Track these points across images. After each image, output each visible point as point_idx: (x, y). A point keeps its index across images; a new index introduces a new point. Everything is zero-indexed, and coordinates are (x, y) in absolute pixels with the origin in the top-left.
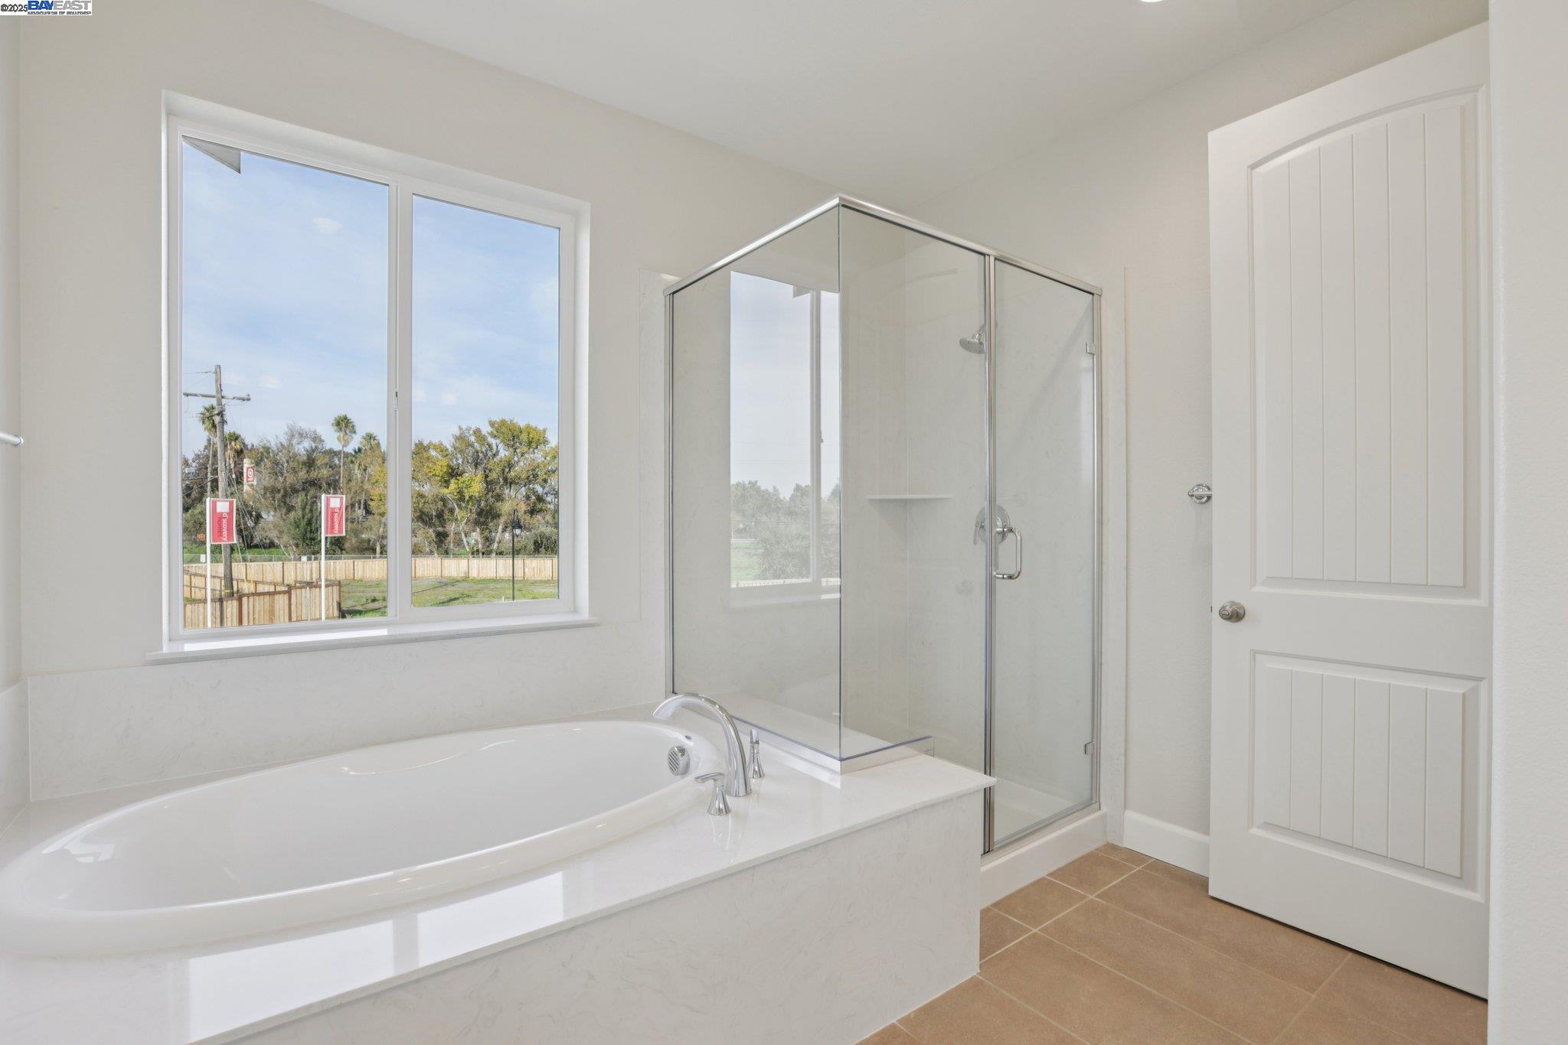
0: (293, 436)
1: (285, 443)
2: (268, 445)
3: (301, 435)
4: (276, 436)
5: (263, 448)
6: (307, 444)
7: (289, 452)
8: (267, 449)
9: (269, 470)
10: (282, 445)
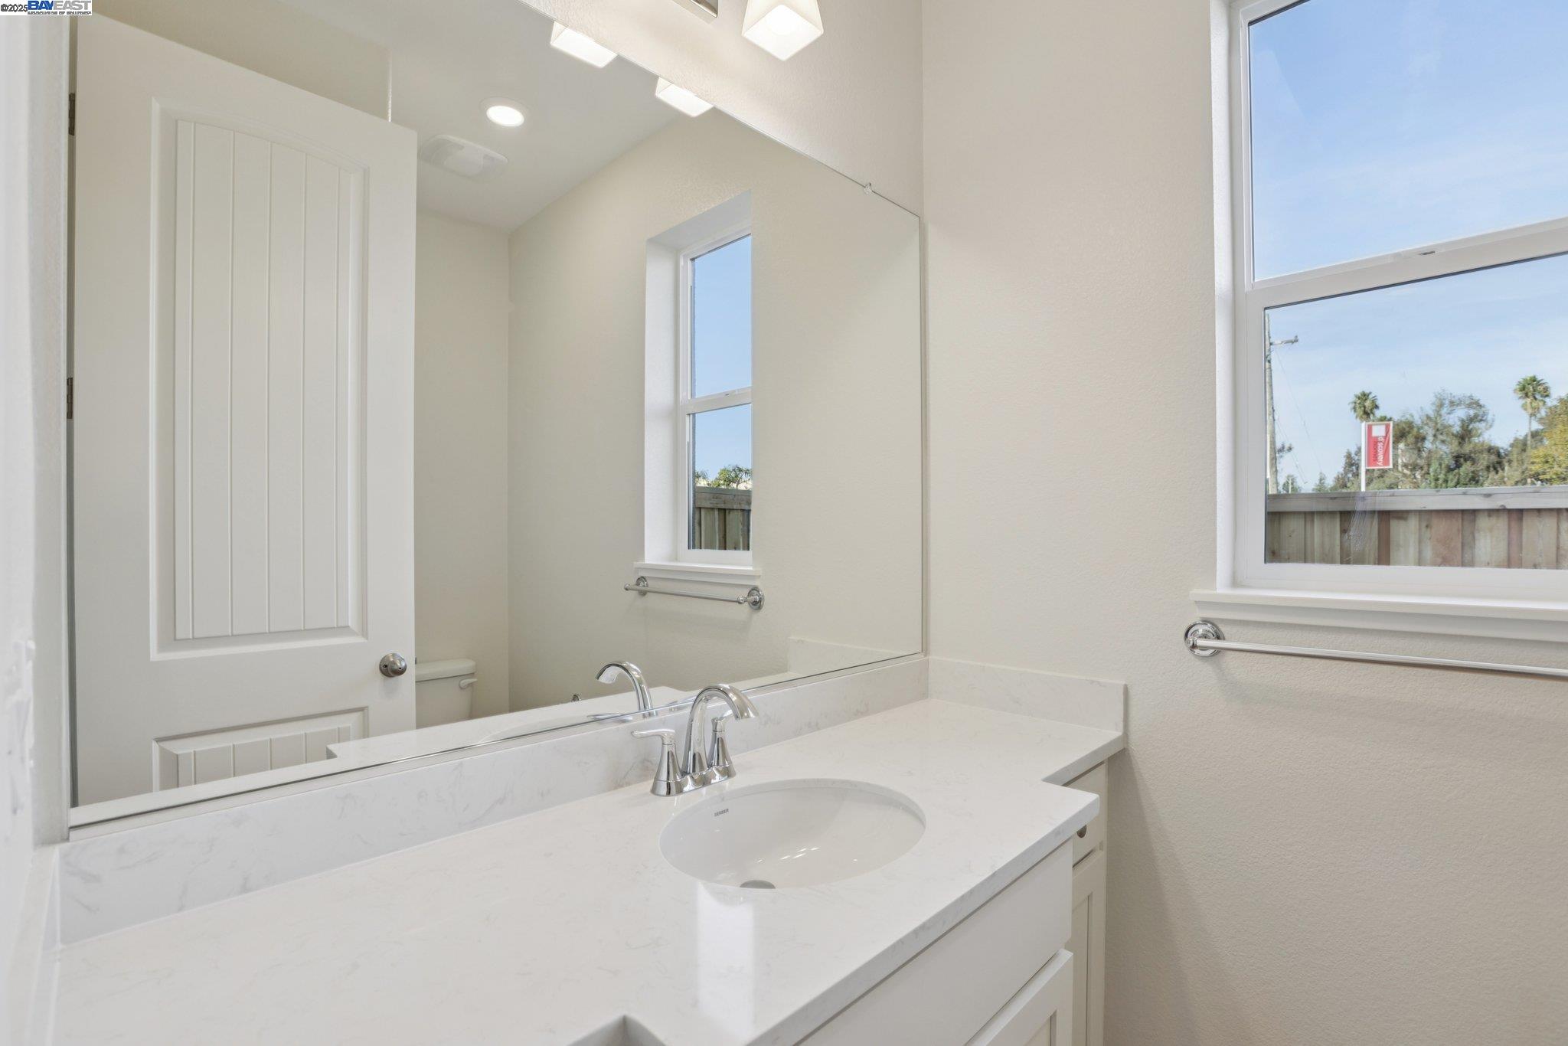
0: (1441, 405)
1: (1432, 414)
2: (1411, 419)
3: (1452, 403)
4: (1421, 408)
5: (1405, 423)
6: (1461, 413)
7: (1437, 424)
8: (1410, 425)
9: (1411, 446)
10: (1428, 417)
